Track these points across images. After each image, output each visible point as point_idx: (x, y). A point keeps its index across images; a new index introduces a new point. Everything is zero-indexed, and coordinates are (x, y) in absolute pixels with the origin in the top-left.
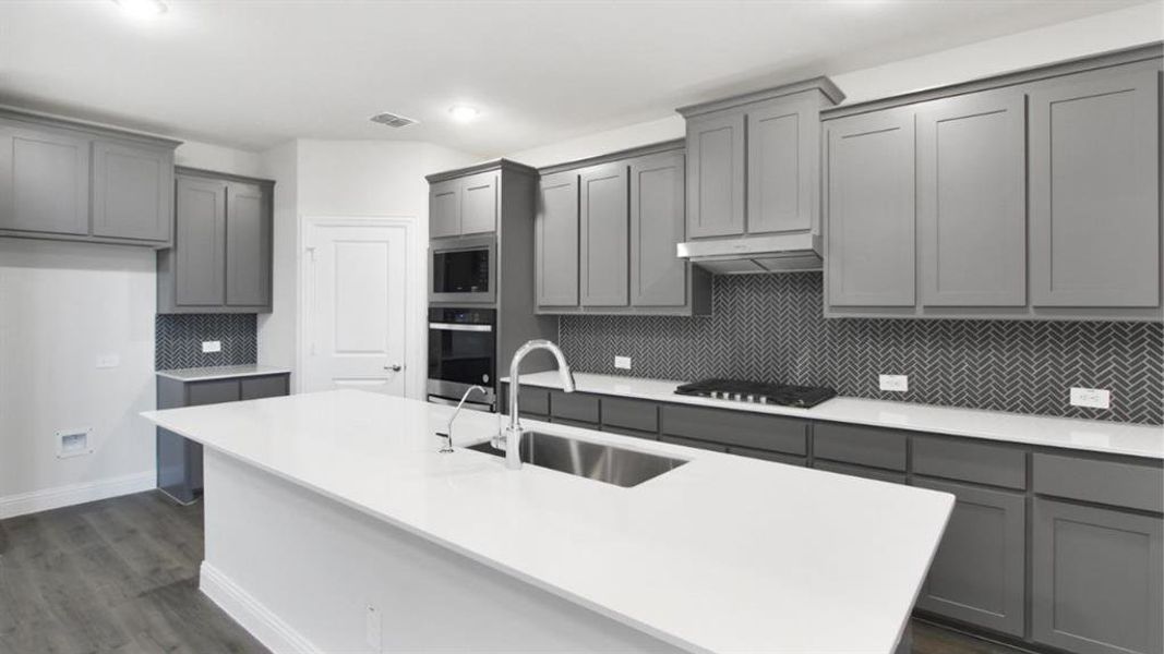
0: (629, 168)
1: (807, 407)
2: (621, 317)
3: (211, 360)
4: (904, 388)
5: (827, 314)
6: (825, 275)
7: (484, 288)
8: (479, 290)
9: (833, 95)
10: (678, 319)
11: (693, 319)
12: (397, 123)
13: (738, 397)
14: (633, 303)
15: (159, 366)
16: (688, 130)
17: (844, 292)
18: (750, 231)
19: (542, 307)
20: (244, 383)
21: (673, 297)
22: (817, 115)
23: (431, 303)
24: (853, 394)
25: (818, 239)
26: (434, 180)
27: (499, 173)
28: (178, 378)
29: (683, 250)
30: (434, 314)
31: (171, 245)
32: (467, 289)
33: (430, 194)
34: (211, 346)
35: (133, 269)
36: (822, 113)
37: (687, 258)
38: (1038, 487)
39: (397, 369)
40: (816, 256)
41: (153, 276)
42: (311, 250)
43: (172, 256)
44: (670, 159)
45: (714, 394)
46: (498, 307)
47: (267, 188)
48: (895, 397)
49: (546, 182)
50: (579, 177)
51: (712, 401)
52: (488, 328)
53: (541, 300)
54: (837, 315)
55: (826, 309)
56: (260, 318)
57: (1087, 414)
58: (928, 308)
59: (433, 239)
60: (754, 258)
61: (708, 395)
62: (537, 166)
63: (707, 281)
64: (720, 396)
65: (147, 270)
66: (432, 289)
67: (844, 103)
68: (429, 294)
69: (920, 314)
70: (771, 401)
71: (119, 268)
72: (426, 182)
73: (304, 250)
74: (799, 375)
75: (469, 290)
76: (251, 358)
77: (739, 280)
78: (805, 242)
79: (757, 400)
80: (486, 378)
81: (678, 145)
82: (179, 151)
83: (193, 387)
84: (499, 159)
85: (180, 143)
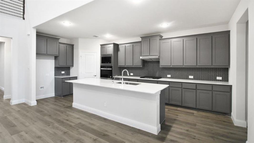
0: (133, 45)
1: (158, 79)
2: (131, 67)
3: (63, 75)
4: (170, 77)
5: (160, 67)
6: (160, 61)
7: (110, 63)
8: (109, 63)
9: (162, 37)
10: (140, 68)
11: (142, 67)
12: (97, 37)
13: (148, 78)
14: (134, 65)
15: (55, 76)
16: (142, 40)
17: (162, 63)
18: (150, 55)
19: (119, 66)
20: (70, 78)
21: (140, 64)
22: (159, 39)
23: (101, 65)
24: (164, 78)
25: (159, 56)
26: (101, 45)
27: (113, 45)
28: (60, 77)
29: (141, 58)
30: (102, 67)
31: (58, 55)
32: (107, 63)
33: (101, 48)
34: (63, 72)
35: (51, 59)
36: (160, 39)
37: (141, 59)
38: (183, 87)
39: (95, 76)
40: (159, 59)
41: (54, 61)
42: (81, 56)
43: (58, 57)
44: (139, 44)
45: (145, 78)
46: (113, 66)
47: (72, 46)
48: (169, 78)
49: (120, 46)
50: (125, 46)
51: (145, 79)
52: (111, 69)
53: (119, 65)
54: (162, 67)
55: (160, 66)
56: (71, 68)
57: (191, 79)
58: (172, 66)
59: (101, 55)
60: (151, 59)
61: (144, 78)
62: (118, 44)
63: (144, 62)
64: (146, 78)
65: (53, 59)
66: (101, 63)
67: (163, 38)
68: (101, 64)
69: (171, 67)
70: (153, 79)
71: (49, 59)
72: (100, 45)
73: (80, 56)
74: (157, 75)
75: (108, 63)
76: (69, 74)
77: (149, 62)
78: (157, 57)
79: (151, 79)
80: (111, 77)
81: (140, 42)
82: (60, 40)
83: (63, 79)
84: (113, 43)
85: (60, 39)
